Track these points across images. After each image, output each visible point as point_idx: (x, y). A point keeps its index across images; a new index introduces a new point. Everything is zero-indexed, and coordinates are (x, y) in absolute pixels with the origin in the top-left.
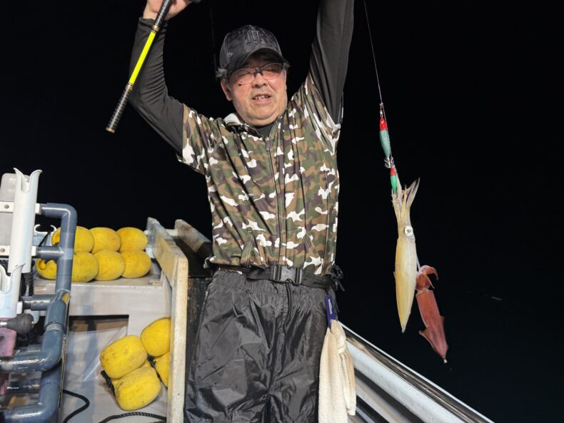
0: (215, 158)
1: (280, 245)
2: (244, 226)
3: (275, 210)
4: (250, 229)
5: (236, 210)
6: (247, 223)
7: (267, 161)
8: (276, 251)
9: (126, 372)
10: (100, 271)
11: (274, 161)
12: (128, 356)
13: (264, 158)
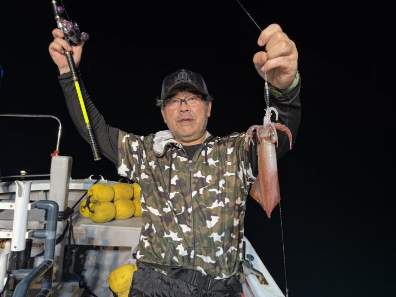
0: (146, 174)
1: (195, 256)
2: (166, 236)
3: (192, 224)
4: (171, 238)
5: (160, 220)
6: (169, 233)
7: (188, 179)
8: (192, 261)
9: (124, 290)
10: (117, 214)
11: (193, 180)
12: (124, 280)
13: (185, 176)
